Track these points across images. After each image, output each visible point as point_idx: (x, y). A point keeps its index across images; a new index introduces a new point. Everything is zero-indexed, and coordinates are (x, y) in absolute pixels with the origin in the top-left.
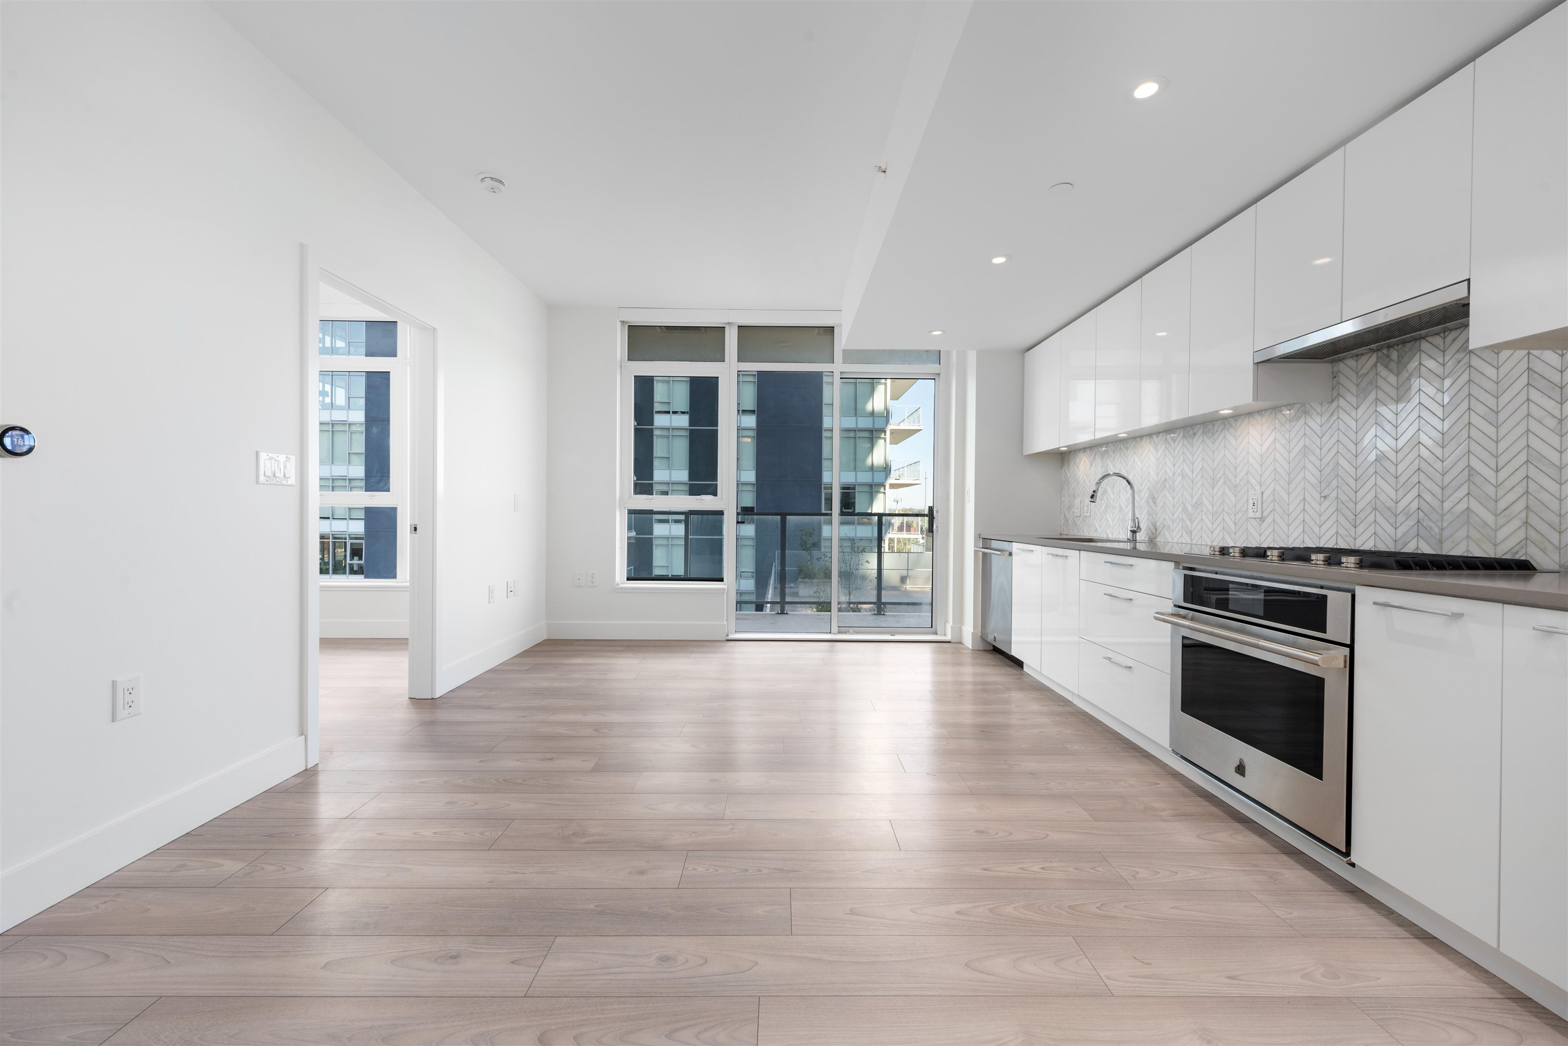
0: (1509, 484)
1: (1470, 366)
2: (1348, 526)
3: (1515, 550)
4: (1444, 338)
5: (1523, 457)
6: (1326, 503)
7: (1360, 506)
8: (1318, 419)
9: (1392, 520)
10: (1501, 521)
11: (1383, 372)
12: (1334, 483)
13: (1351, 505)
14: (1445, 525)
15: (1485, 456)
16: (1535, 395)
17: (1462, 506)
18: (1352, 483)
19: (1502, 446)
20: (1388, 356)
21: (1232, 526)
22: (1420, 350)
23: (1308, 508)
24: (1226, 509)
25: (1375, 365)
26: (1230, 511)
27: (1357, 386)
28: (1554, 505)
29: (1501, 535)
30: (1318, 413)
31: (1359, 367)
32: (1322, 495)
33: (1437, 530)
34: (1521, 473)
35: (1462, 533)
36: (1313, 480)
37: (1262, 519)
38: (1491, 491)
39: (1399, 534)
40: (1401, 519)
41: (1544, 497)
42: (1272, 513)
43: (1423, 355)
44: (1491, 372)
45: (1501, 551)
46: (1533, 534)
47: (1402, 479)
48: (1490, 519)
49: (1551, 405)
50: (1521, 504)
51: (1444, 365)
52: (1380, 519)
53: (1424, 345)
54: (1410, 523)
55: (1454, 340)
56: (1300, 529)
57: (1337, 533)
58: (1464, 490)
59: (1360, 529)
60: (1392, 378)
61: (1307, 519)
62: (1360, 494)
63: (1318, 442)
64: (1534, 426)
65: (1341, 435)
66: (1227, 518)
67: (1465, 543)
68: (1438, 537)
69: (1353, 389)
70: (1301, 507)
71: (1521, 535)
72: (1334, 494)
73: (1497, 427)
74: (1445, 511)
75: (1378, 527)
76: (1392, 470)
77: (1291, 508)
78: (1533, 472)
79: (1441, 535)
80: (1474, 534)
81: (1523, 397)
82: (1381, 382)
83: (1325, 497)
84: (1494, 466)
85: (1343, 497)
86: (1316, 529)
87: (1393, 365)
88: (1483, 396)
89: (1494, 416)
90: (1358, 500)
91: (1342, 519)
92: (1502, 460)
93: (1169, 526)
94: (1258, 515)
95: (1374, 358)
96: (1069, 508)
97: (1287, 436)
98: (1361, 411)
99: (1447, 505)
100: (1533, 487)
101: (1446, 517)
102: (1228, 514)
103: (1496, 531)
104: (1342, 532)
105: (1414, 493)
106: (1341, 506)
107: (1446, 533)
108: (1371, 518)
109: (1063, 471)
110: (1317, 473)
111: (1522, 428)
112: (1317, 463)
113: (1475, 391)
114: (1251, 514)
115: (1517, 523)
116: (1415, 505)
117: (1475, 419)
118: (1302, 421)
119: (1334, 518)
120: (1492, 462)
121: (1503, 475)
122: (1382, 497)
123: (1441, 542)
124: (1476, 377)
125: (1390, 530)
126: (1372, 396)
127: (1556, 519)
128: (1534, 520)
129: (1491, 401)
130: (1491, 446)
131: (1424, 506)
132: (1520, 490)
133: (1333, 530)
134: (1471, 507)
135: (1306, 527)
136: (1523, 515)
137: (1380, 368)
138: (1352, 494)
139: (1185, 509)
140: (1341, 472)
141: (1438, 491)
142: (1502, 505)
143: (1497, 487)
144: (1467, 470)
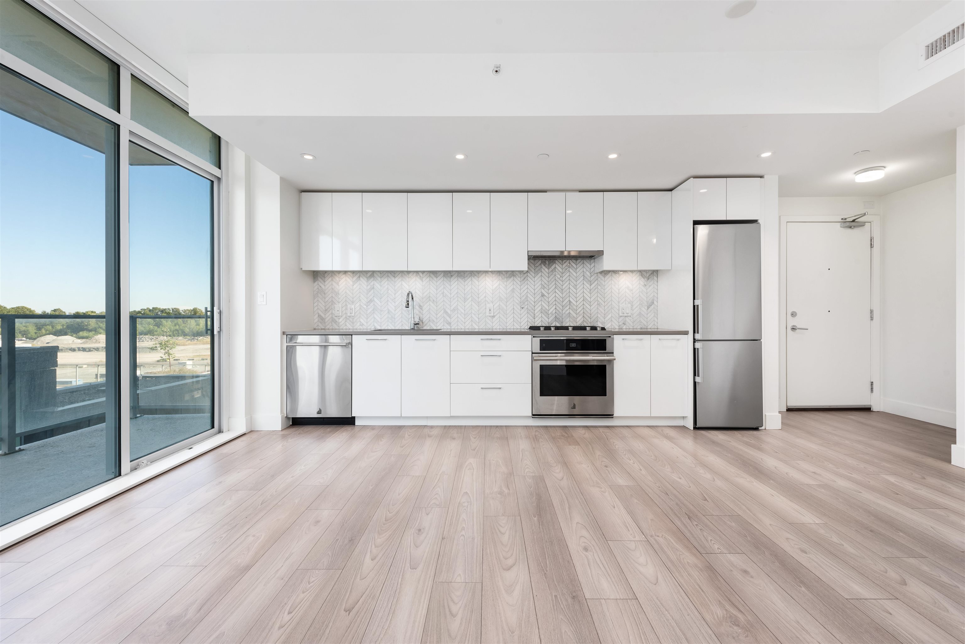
0: (579, 306)
1: (569, 271)
2: (531, 318)
3: (581, 324)
4: (562, 261)
5: (582, 299)
6: (523, 310)
7: (536, 312)
8: (519, 279)
9: (547, 316)
10: (578, 316)
11: (544, 267)
12: (526, 303)
13: (533, 311)
14: (563, 317)
15: (573, 297)
16: (585, 283)
17: (568, 312)
18: (533, 303)
19: (578, 295)
20: (545, 262)
21: (477, 320)
22: (555, 263)
23: (515, 312)
24: (473, 312)
25: (541, 264)
26: (475, 313)
27: (535, 270)
28: (589, 312)
29: (578, 320)
30: (519, 277)
31: (535, 263)
32: (522, 307)
33: (561, 319)
34: (582, 303)
35: (568, 320)
36: (517, 301)
37: (494, 317)
38: (575, 307)
39: (550, 321)
40: (550, 315)
41: (587, 310)
42: (499, 314)
43: (556, 265)
44: (575, 274)
45: (578, 324)
46: (585, 319)
47: (550, 303)
48: (575, 315)
49: (588, 286)
50: (582, 311)
51: (562, 269)
52: (543, 316)
53: (556, 262)
54: (554, 316)
55: (565, 263)
56: (512, 320)
57: (528, 321)
58: (568, 308)
59: (536, 319)
60: (546, 270)
61: (515, 316)
62: (536, 307)
63: (519, 287)
64: (585, 291)
65: (528, 286)
66: (473, 316)
67: (569, 322)
68: (561, 321)
69: (533, 270)
70: (512, 311)
71: (582, 319)
72: (526, 307)
73: (576, 290)
74: (563, 313)
75: (543, 319)
76: (547, 300)
77: (508, 312)
78: (585, 303)
79: (562, 320)
80: (571, 320)
81: (582, 283)
82: (543, 270)
83: (522, 308)
84: (576, 300)
85: (530, 308)
86: (519, 320)
87: (547, 265)
88: (573, 280)
89: (575, 287)
90: (535, 309)
91: (529, 316)
92: (578, 299)
93: (433, 321)
94: (492, 315)
95: (540, 262)
96: (326, 310)
97: (505, 283)
98: (536, 279)
99: (564, 311)
100: (585, 307)
101: (563, 315)
102: (475, 314)
103: (577, 319)
104: (529, 320)
105: (554, 307)
106: (529, 311)
107: (564, 320)
108: (540, 316)
109: (316, 283)
110: (519, 300)
111: (582, 291)
112: (519, 295)
113: (571, 279)
114: (488, 314)
115: (581, 316)
116: (554, 312)
117: (571, 287)
118: (512, 278)
119: (526, 315)
120: (575, 299)
121: (578, 303)
122: (544, 308)
123: (562, 322)
124: (571, 275)
125: (547, 319)
126: (540, 274)
127: (590, 315)
128: (585, 316)
129: (575, 283)
130: (575, 295)
131: (557, 312)
132: (582, 308)
133: (526, 320)
134: (570, 312)
135: (515, 319)
136: (583, 314)
137: (542, 265)
138: (533, 307)
139: (446, 312)
140: (529, 299)
141: (561, 307)
142: (578, 311)
143: (576, 306)
144: (569, 301)
